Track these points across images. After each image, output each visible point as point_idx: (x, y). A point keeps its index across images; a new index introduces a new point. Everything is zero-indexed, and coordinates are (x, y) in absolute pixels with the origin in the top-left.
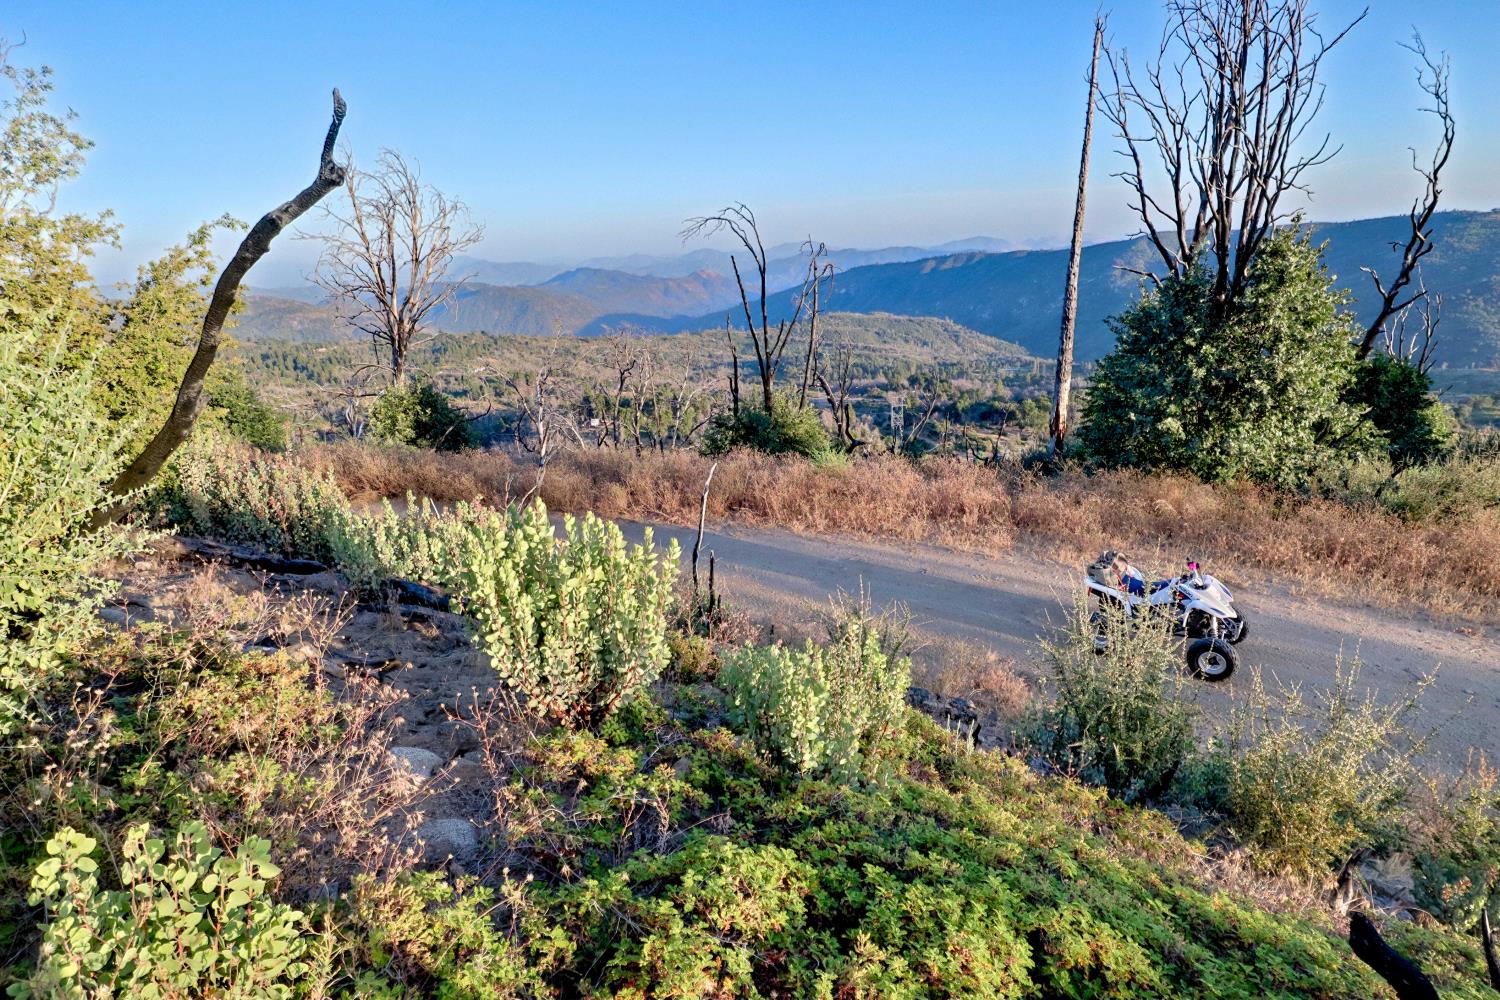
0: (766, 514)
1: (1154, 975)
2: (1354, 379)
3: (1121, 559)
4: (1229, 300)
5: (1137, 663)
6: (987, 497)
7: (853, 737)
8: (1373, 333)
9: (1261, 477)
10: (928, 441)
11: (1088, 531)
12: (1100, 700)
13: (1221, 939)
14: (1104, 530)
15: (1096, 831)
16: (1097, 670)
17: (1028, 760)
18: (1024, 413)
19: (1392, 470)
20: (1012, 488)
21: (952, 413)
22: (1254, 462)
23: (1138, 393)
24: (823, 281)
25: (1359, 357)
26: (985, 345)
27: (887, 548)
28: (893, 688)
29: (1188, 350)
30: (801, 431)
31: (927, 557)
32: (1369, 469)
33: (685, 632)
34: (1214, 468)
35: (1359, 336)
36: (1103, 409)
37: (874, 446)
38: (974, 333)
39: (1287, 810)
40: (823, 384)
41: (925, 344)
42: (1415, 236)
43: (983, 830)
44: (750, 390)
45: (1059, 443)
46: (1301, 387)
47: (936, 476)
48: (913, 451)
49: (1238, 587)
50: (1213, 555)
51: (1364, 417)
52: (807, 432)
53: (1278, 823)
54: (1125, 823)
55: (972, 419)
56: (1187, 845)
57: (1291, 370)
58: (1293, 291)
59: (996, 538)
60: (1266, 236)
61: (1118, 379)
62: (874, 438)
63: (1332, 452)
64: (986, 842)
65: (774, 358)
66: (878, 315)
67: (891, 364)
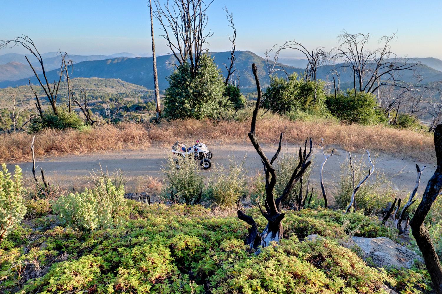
0: (63, 151)
1: (200, 242)
2: (225, 91)
3: (180, 143)
4: (195, 72)
5: (187, 169)
6: (140, 132)
7: (108, 213)
8: (227, 79)
9: (209, 117)
10: (120, 118)
11: (171, 137)
12: (180, 181)
13: (214, 228)
14: (175, 136)
15: (185, 214)
16: (178, 173)
17: (165, 203)
18: (149, 107)
19: (235, 111)
20: (148, 129)
21: (126, 109)
22: (207, 113)
23: (177, 98)
24: (69, 67)
25: (225, 86)
26: (133, 87)
27: (111, 154)
28: (120, 195)
29: (187, 85)
30: (72, 120)
31: (125, 154)
32: (231, 112)
33: (35, 199)
34: (199, 116)
35: (225, 80)
36: (169, 103)
37: (101, 122)
38: (129, 83)
39: (225, 194)
40: (77, 103)
41: (113, 87)
42: (232, 56)
43: (153, 225)
44: (46, 108)
45: (160, 114)
46: (214, 93)
47: (123, 128)
48: (115, 122)
49: (209, 145)
50: (202, 138)
51: (229, 99)
52: (74, 120)
53: (224, 198)
54: (192, 210)
55: (133, 110)
56: (206, 210)
57: (212, 89)
58: (209, 69)
59: (145, 144)
60: (201, 55)
61: (171, 94)
62: (101, 119)
63: (223, 109)
64: (155, 228)
65: (54, 95)
66: (94, 78)
67: (102, 95)
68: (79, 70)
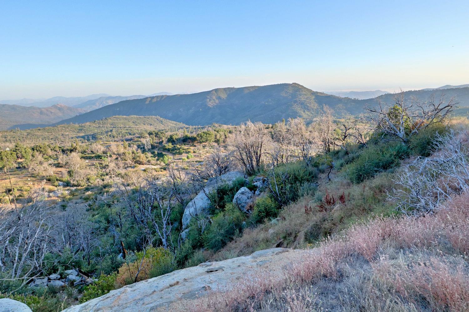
26: (171, 124)
38: (168, 120)
41: (151, 125)
66: (132, 116)
67: (140, 132)
68: (118, 109)
